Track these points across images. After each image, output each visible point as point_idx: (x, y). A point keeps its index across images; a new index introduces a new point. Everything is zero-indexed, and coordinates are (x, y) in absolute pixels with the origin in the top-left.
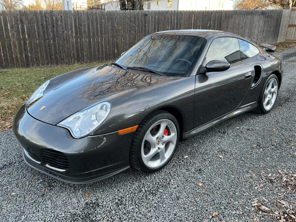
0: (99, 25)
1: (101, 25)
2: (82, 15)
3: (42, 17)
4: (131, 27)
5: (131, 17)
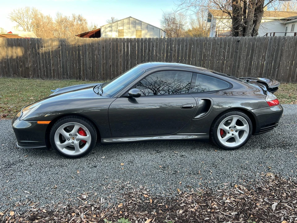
0: (188, 50)
1: (190, 50)
2: (174, 41)
3: (142, 44)
4: (220, 52)
5: (221, 43)
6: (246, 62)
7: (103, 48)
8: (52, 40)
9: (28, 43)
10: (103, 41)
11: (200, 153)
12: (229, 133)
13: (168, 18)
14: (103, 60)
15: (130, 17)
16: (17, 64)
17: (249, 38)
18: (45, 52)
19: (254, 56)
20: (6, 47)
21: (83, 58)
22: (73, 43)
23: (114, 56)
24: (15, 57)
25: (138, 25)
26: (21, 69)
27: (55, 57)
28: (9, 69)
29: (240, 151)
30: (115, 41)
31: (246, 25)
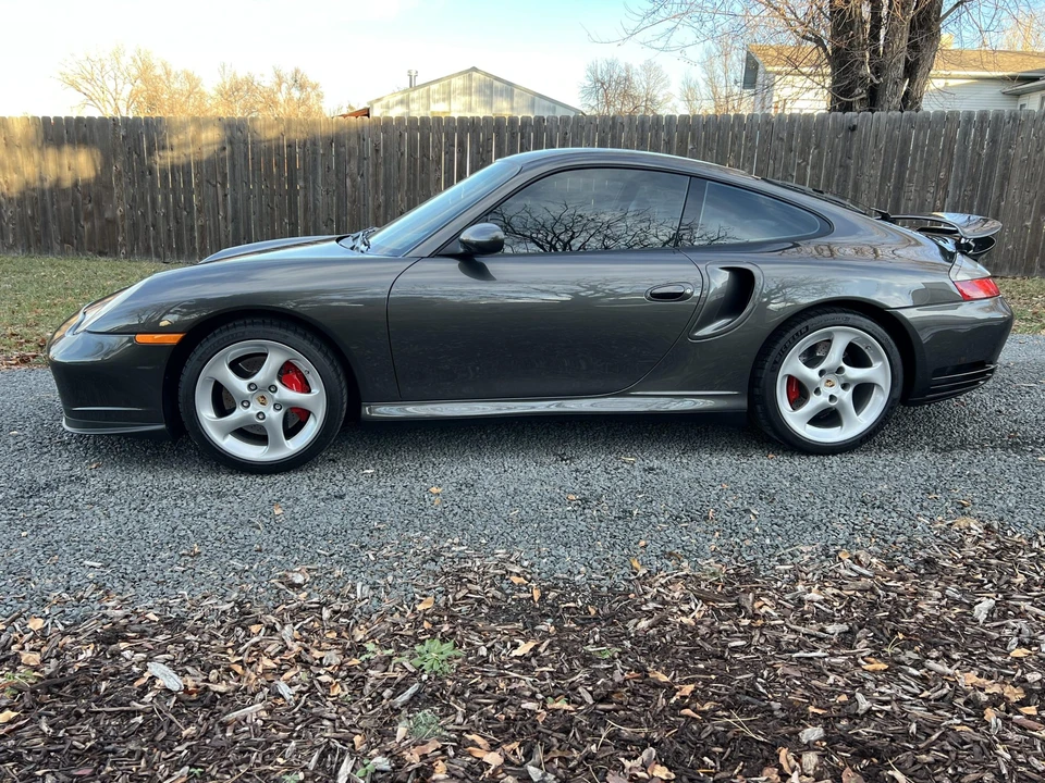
4: (786, 168)
5: (791, 135)
6: (879, 200)
7: (377, 151)
8: (200, 123)
9: (114, 134)
10: (376, 126)
11: (714, 462)
12: (817, 391)
13: (606, 78)
14: (377, 193)
15: (474, 69)
16: (76, 207)
17: (890, 118)
18: (172, 166)
19: (909, 182)
20: (40, 149)
21: (305, 188)
22: (272, 134)
23: (415, 182)
24: (67, 183)
25: (501, 95)
26: (87, 226)
27: (208, 181)
28: (45, 225)
29: (859, 458)
30: (418, 129)
31: (878, 78)
